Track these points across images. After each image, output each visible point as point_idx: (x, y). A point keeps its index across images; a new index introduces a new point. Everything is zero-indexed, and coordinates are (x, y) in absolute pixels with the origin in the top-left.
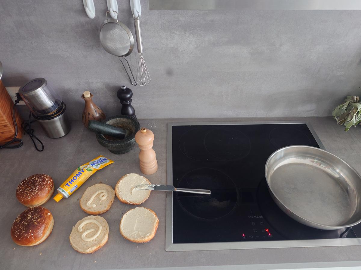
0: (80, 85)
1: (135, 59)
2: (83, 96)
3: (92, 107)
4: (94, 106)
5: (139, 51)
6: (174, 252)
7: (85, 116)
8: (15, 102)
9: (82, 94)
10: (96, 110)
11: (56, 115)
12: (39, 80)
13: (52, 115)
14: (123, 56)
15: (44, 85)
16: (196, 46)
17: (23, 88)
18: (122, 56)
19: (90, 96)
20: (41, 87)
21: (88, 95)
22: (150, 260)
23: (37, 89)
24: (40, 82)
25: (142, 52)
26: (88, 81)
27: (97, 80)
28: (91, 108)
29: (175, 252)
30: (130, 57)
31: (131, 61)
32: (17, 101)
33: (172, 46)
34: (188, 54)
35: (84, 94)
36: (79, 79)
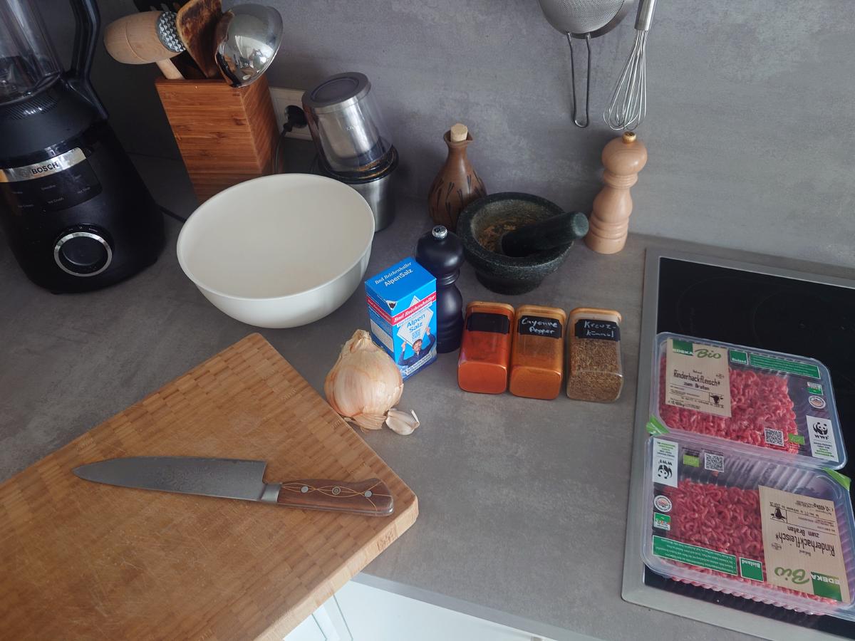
0: (445, 105)
1: (614, 51)
2: (448, 136)
3: (463, 168)
4: (466, 168)
5: (639, 24)
6: (647, 610)
7: (440, 190)
8: (282, 129)
9: (446, 131)
10: (469, 178)
11: (374, 175)
12: (351, 78)
13: (366, 173)
14: (587, 34)
15: (362, 93)
16: (817, 28)
17: (312, 94)
18: (583, 36)
19: (465, 138)
20: (355, 97)
21: (460, 137)
22: (576, 610)
23: (346, 100)
24: (354, 84)
25: (647, 28)
26: (466, 97)
27: (491, 98)
28: (457, 170)
29: (650, 609)
30: (603, 42)
31: (600, 53)
32: (288, 128)
33: (740, 19)
34: (783, 53)
35: (453, 130)
36: (445, 89)
